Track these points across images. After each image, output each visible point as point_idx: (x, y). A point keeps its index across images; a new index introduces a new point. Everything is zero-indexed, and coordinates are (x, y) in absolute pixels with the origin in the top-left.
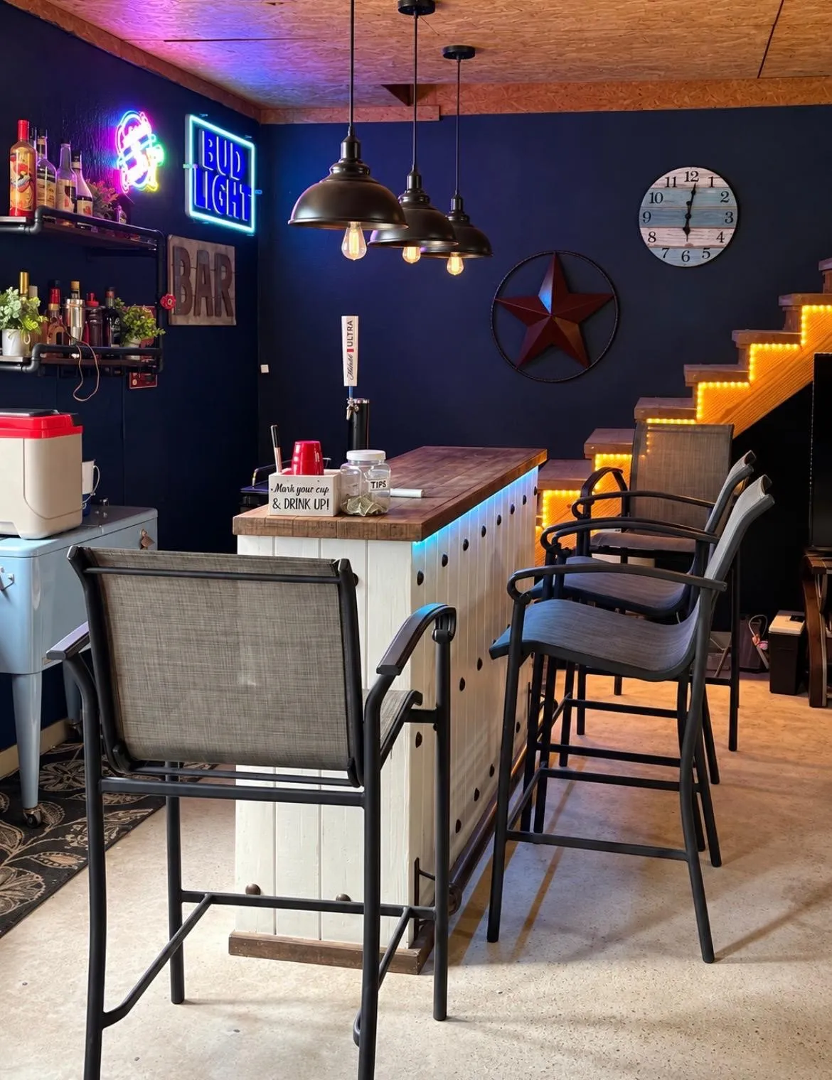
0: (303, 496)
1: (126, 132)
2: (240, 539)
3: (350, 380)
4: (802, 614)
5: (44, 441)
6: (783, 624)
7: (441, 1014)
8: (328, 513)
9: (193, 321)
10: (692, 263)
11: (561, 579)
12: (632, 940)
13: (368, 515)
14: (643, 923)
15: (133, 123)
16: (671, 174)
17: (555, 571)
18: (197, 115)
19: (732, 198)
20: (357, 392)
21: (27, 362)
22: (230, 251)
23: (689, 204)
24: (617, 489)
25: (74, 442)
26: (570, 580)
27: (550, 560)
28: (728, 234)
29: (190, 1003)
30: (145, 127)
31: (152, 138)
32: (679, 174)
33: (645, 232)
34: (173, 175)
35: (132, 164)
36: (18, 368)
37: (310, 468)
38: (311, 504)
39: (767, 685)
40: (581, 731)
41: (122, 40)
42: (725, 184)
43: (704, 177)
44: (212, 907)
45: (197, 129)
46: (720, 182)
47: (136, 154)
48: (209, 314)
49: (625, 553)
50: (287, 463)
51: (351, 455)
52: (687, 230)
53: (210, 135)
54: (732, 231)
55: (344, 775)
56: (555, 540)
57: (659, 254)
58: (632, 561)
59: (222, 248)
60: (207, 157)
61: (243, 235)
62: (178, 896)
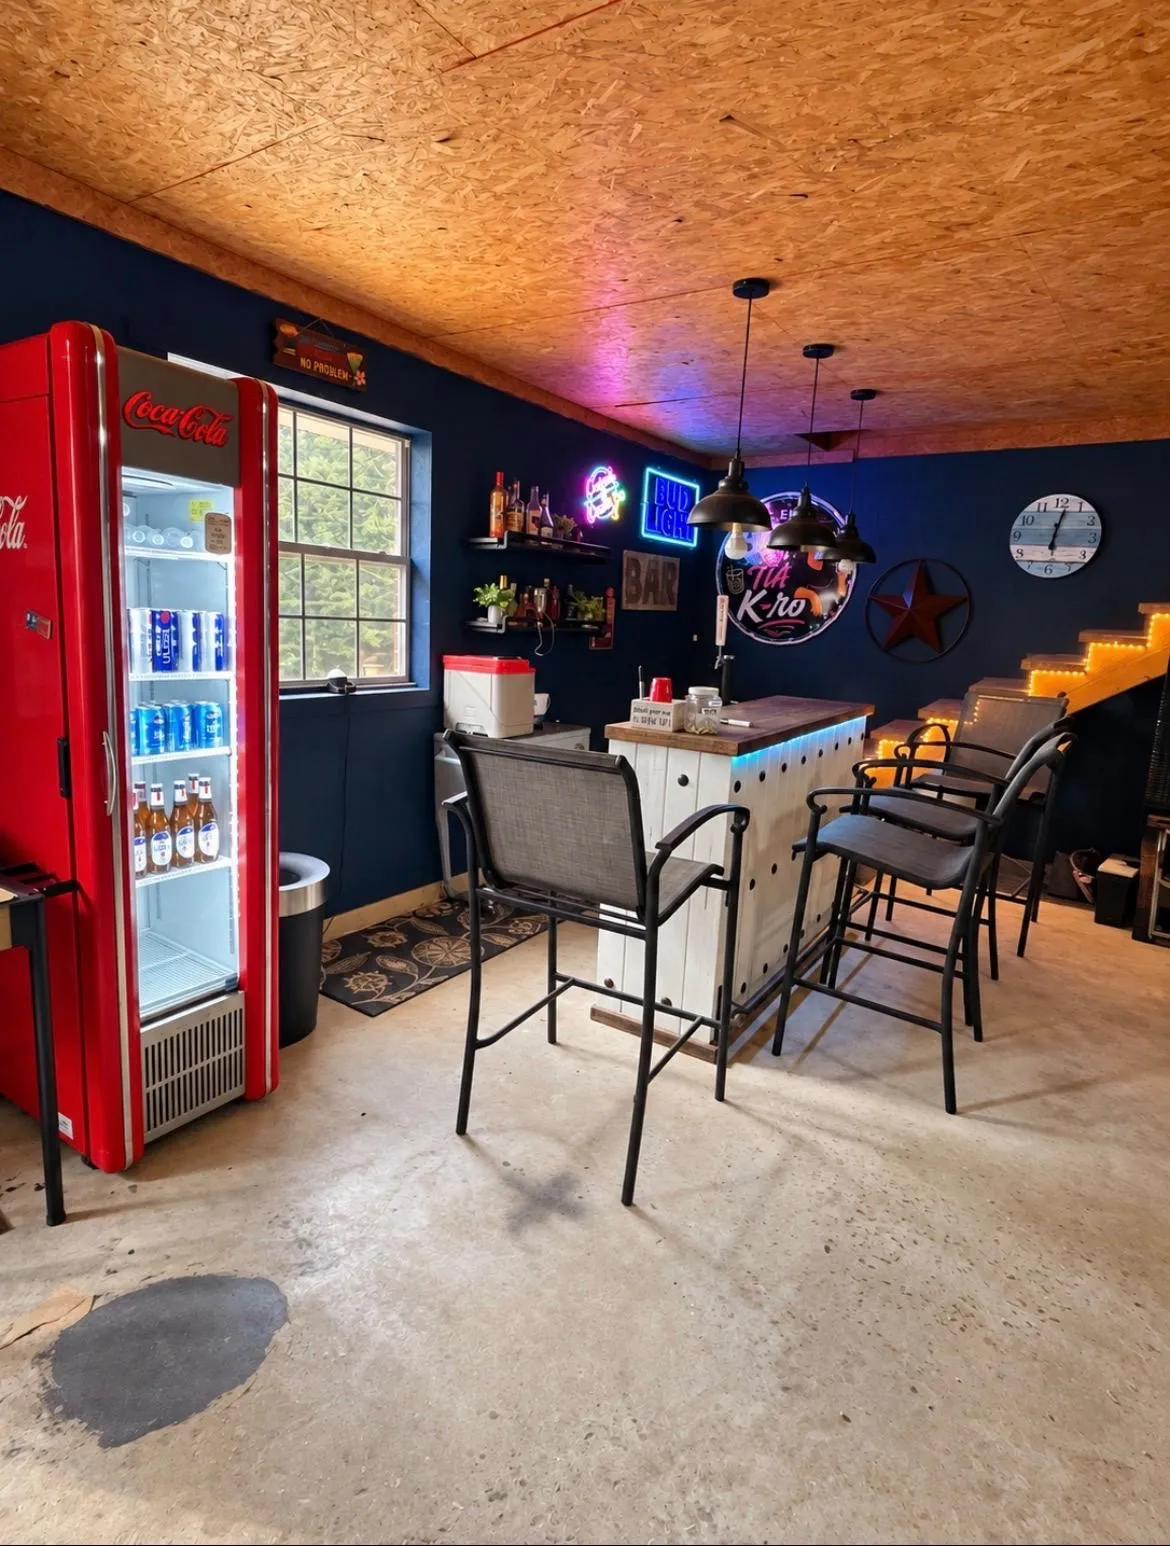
0: (653, 716)
1: (597, 480)
2: (612, 743)
3: (720, 641)
4: (1135, 860)
5: (506, 676)
6: (1112, 866)
7: (720, 1097)
8: (669, 729)
9: (641, 606)
10: (1055, 574)
11: (867, 800)
12: (886, 1079)
13: (701, 734)
14: (903, 1068)
15: (602, 475)
16: (1042, 500)
17: (863, 792)
18: (655, 467)
19: (1098, 520)
20: (726, 650)
21: (499, 627)
22: (676, 561)
23: (1057, 526)
24: (943, 739)
25: (528, 679)
26: (874, 801)
27: (859, 784)
28: (1090, 552)
29: (559, 1045)
30: (611, 478)
31: (616, 485)
32: (1051, 501)
33: (1014, 548)
34: (631, 510)
35: (598, 503)
36: (494, 631)
37: (662, 697)
38: (657, 722)
39: (1092, 914)
40: (889, 917)
41: (587, 409)
42: (1092, 509)
43: (1074, 503)
44: (573, 987)
45: (653, 477)
46: (1087, 507)
47: (603, 496)
48: (655, 603)
49: (941, 790)
50: (647, 694)
51: (692, 690)
52: (1052, 547)
53: (663, 482)
54: (1094, 550)
55: (633, 915)
56: (864, 769)
57: (1024, 566)
58: (946, 797)
59: (668, 559)
60: (659, 497)
61: (686, 549)
62: (553, 976)
